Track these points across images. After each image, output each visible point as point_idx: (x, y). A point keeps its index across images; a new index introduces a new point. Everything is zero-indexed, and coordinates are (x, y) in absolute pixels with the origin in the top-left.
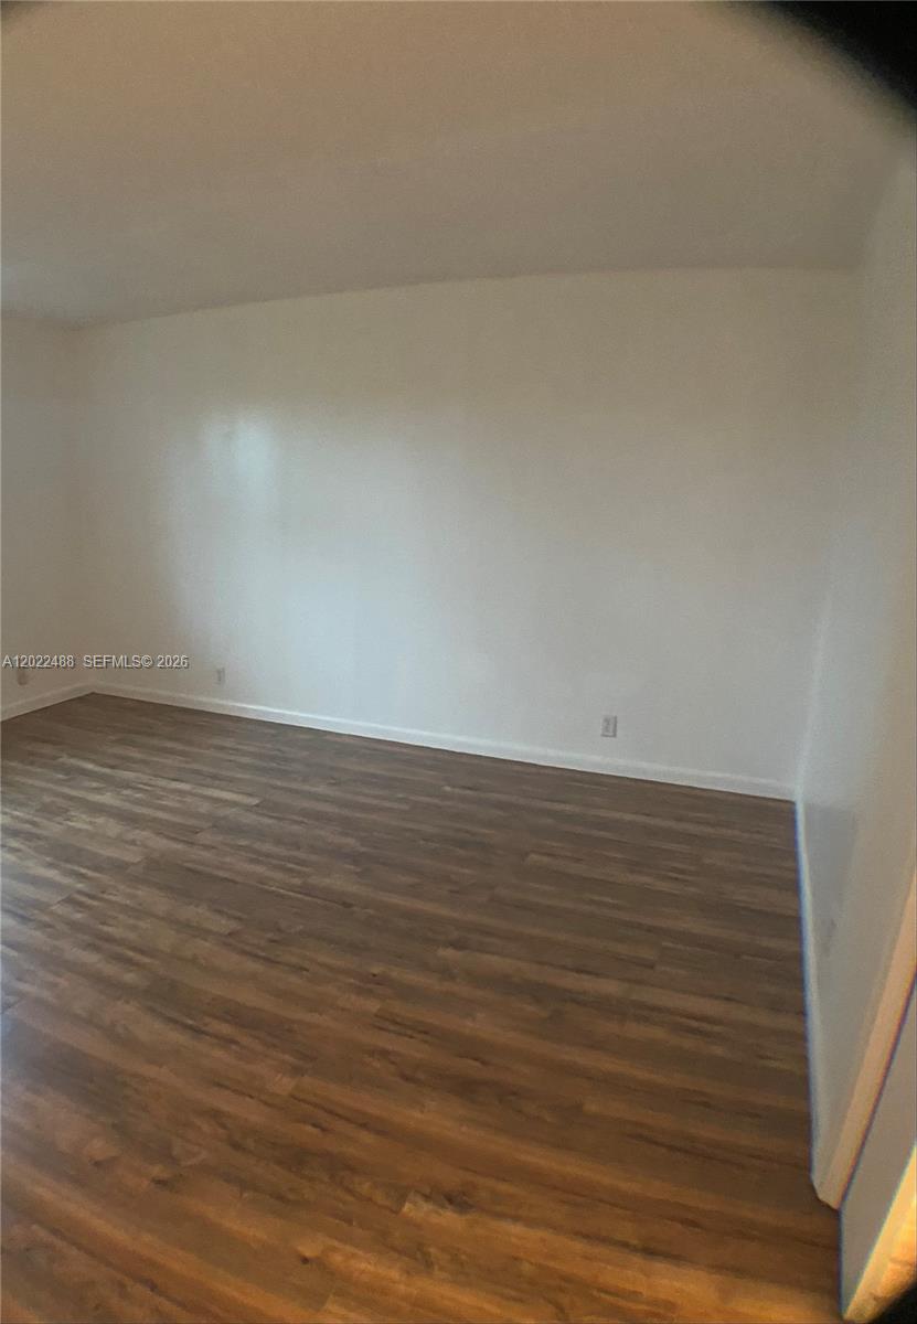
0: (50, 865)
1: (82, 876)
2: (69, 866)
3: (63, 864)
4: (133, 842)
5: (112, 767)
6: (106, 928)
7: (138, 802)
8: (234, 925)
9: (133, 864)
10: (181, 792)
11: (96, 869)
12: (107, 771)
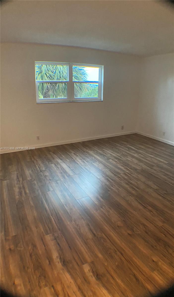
0: (122, 166)
1: (128, 169)
2: (126, 167)
3: (125, 166)
4: (139, 165)
5: (137, 149)
6: (131, 181)
7: (142, 157)
8: (157, 188)
9: (138, 170)
10: (151, 157)
11: (131, 169)
12: (136, 149)
